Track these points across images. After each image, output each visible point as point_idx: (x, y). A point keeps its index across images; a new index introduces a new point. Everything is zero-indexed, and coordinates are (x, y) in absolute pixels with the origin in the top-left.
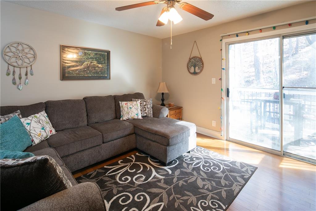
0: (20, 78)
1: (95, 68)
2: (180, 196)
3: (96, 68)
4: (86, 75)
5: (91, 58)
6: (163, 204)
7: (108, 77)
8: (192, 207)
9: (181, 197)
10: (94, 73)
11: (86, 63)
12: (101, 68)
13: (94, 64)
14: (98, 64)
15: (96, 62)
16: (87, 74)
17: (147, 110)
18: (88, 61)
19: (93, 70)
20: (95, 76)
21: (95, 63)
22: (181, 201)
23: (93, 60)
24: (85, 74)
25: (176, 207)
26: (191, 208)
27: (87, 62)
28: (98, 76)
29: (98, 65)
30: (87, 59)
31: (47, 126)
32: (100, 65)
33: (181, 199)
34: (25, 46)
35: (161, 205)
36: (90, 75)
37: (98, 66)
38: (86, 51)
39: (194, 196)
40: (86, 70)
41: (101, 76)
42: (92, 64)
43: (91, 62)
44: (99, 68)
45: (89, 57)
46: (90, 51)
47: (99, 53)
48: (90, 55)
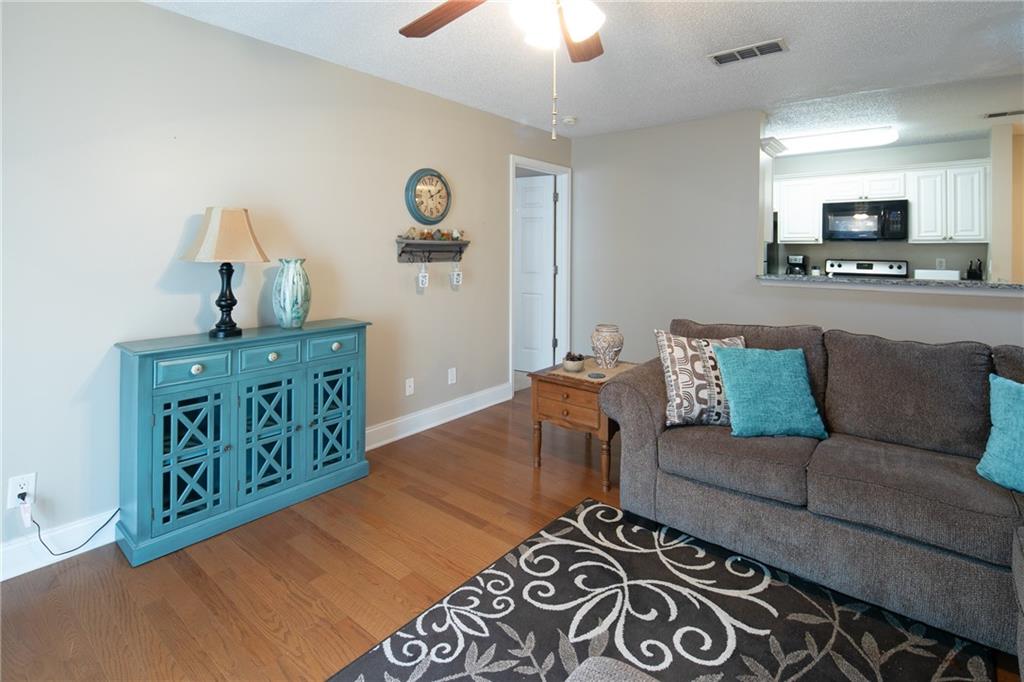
2: (520, 669)
6: (572, 639)
8: (483, 635)
9: (516, 666)
22: (515, 652)
25: (531, 635)
26: (487, 634)
33: (515, 658)
35: (576, 636)
39: (469, 676)
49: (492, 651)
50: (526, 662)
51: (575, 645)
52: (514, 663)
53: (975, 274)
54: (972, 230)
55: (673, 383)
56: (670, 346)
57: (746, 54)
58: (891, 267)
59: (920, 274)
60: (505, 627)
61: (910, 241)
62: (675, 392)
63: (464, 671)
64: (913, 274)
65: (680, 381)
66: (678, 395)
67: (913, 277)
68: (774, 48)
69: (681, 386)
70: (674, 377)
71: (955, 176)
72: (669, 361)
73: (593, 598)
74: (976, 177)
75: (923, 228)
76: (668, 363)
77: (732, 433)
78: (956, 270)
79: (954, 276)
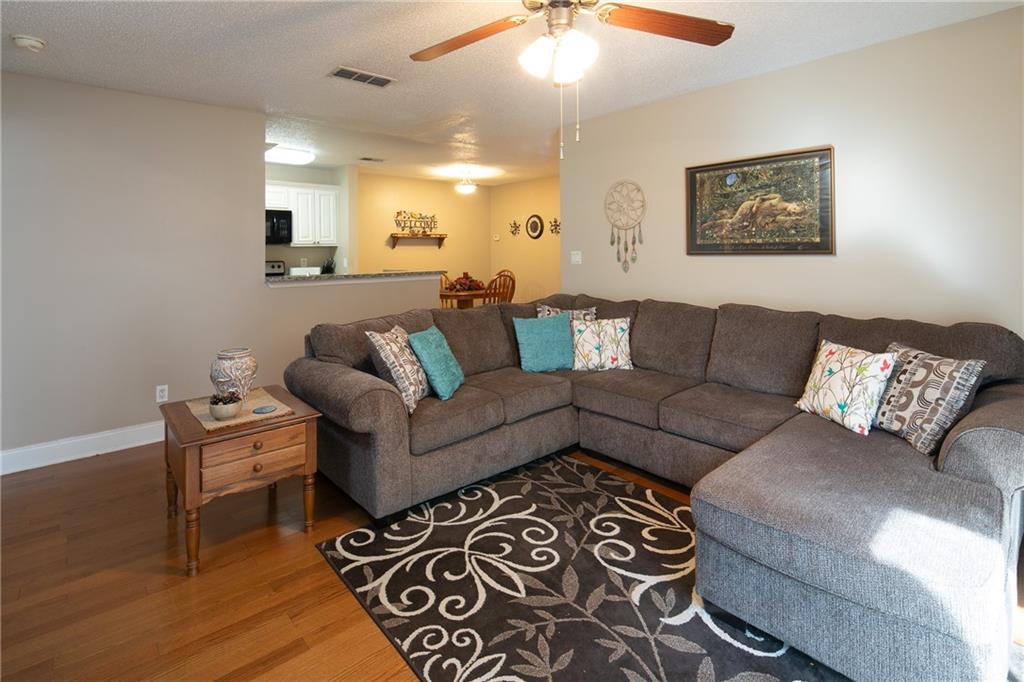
0: (626, 250)
1: (775, 216)
2: (549, 634)
3: (779, 217)
4: (747, 241)
5: (761, 187)
6: (521, 595)
7: (824, 245)
8: (503, 659)
9: (545, 637)
10: (772, 233)
11: (746, 205)
12: (797, 214)
13: (771, 205)
14: (786, 201)
15: (778, 195)
16: (751, 236)
17: (914, 406)
18: (752, 197)
19: (767, 224)
20: (775, 244)
21: (775, 200)
22: (529, 636)
23: (769, 192)
24: (743, 237)
25: (510, 622)
26: (504, 656)
27: (749, 202)
28: (784, 244)
29: (786, 204)
30: (749, 190)
31: (610, 347)
32: (792, 207)
33: (536, 636)
34: (630, 186)
35: (518, 592)
36: (760, 241)
37: (785, 209)
38: (746, 169)
39: (552, 674)
40: (747, 226)
41: (798, 244)
42: (767, 203)
43: (763, 200)
44: (789, 214)
45: (757, 185)
46: (758, 167)
47: (790, 164)
48: (757, 178)
49: (525, 654)
50: (541, 630)
51: (527, 594)
52: (541, 637)
53: (328, 270)
54: (329, 237)
55: (403, 375)
56: (388, 344)
57: (363, 78)
58: (273, 267)
59: (295, 272)
60: (497, 639)
61: (292, 245)
62: (407, 383)
63: (546, 678)
64: (289, 270)
65: (407, 371)
66: (411, 384)
67: (289, 274)
68: (382, 83)
69: (410, 375)
70: (402, 370)
71: (320, 196)
72: (392, 357)
73: (476, 572)
74: (332, 198)
75: (301, 235)
76: (393, 358)
77: (444, 399)
78: (317, 266)
79: (317, 271)
